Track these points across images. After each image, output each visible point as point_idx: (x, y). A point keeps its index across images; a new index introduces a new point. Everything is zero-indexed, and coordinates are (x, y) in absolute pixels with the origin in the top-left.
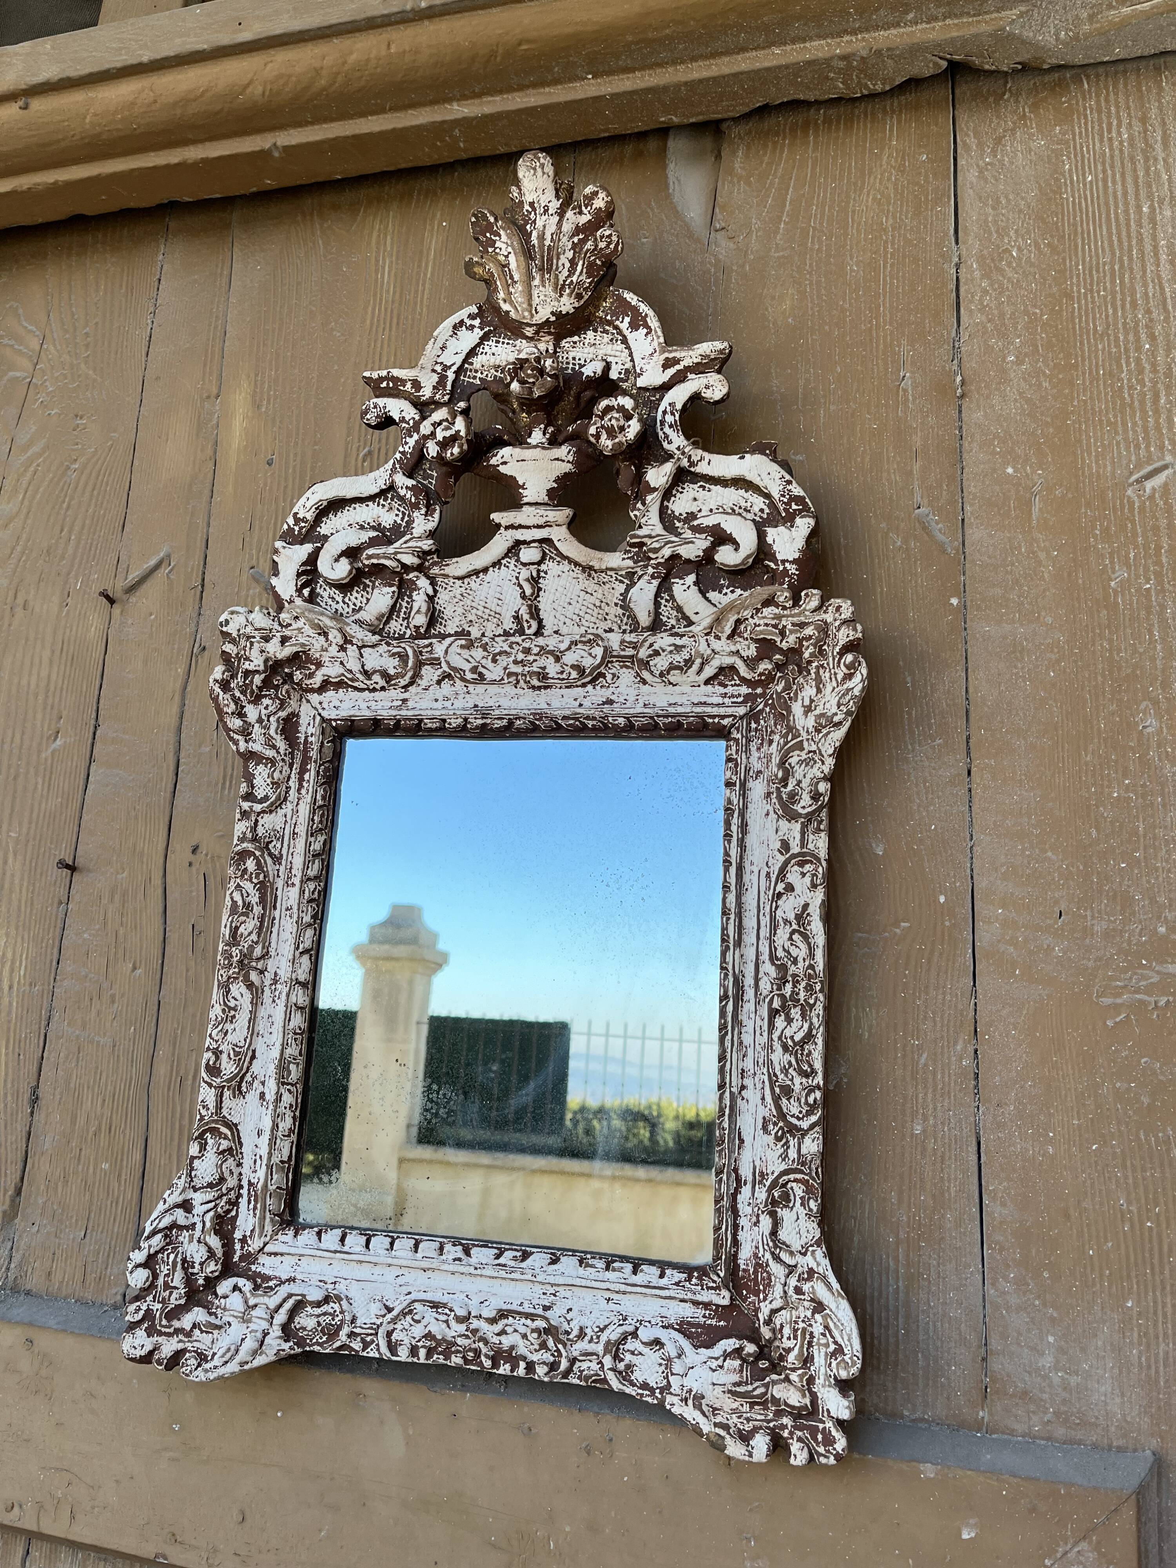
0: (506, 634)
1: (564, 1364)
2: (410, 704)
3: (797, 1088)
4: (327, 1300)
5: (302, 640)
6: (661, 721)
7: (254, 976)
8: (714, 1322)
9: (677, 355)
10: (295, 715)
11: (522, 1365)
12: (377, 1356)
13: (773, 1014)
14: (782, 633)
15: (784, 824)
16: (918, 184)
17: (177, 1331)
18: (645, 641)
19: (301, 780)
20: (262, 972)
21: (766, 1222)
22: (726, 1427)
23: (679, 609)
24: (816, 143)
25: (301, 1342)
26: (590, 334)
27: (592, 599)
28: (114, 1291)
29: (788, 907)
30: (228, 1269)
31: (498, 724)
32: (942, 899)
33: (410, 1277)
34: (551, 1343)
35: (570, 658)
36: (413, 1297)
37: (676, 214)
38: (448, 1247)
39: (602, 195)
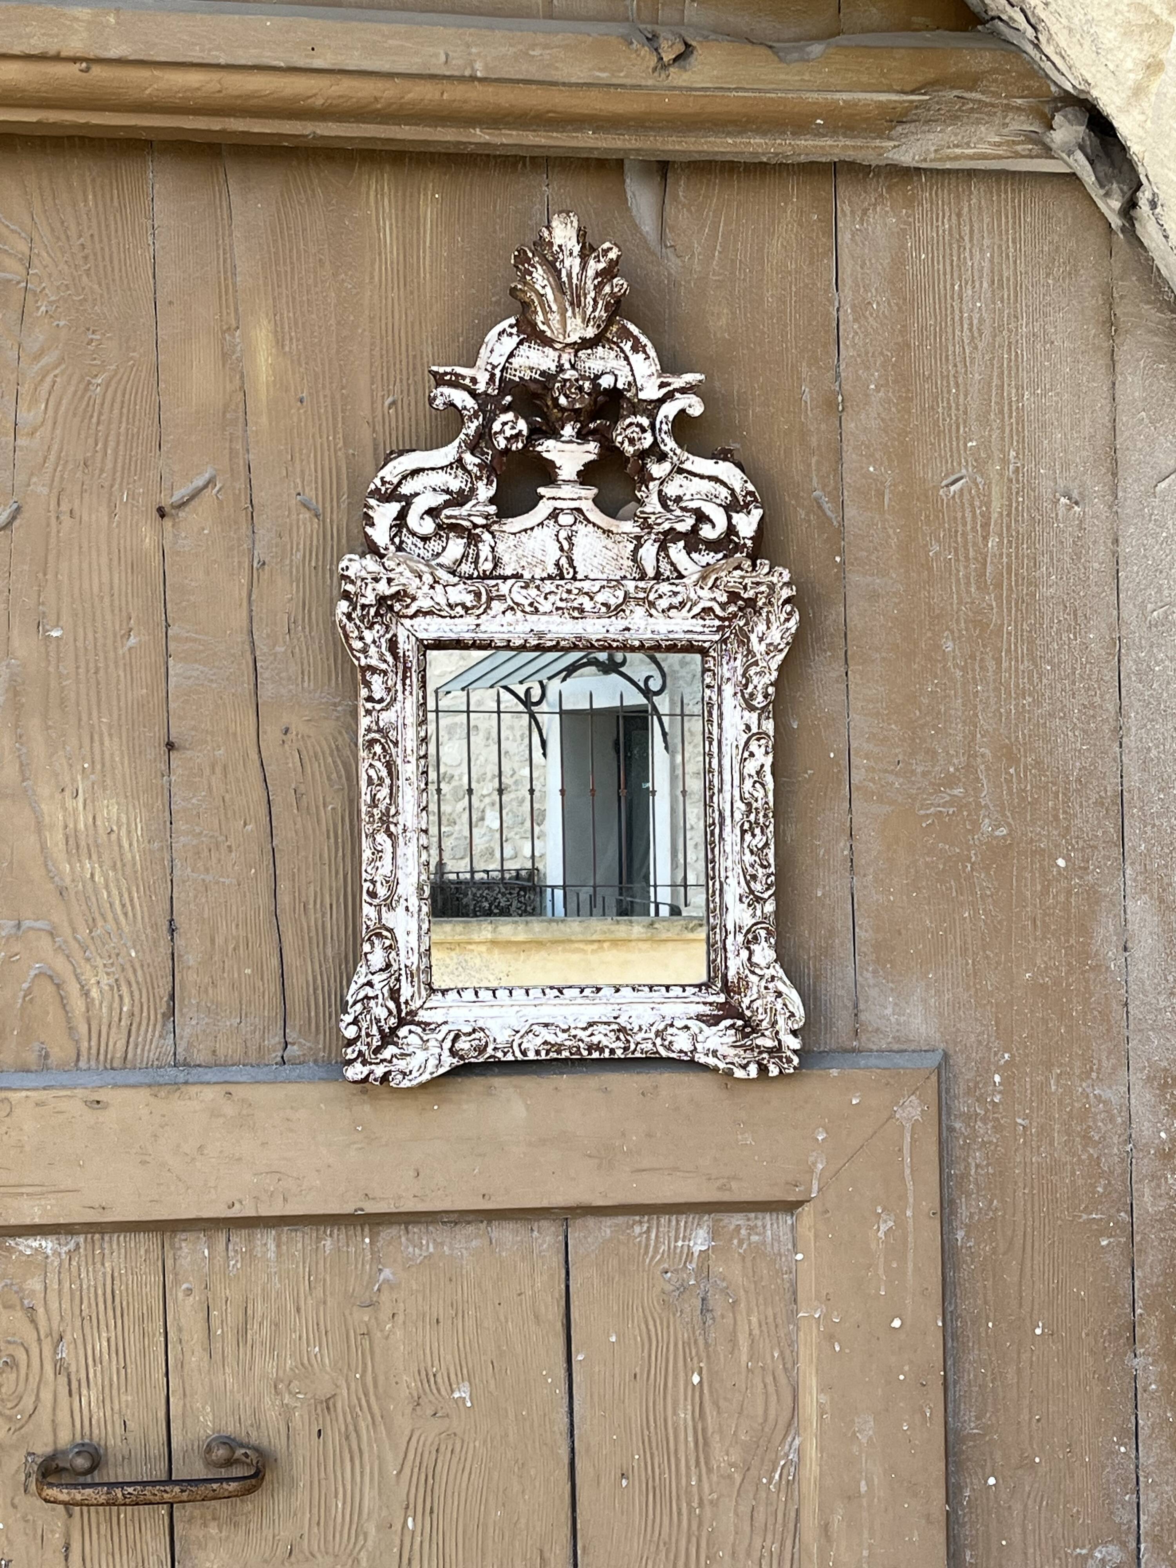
0: (550, 577)
1: (633, 1047)
2: (482, 628)
3: (760, 875)
4: (474, 1031)
5: (403, 580)
6: (663, 644)
7: (392, 828)
8: (715, 1012)
9: (670, 380)
10: (395, 635)
11: (607, 1051)
12: (513, 1059)
13: (743, 832)
14: (745, 588)
15: (746, 713)
16: (811, 238)
17: (382, 1061)
18: (652, 587)
19: (404, 684)
20: (396, 825)
21: (745, 954)
22: (733, 1064)
23: (672, 564)
24: (739, 188)
25: (462, 1058)
26: (600, 348)
27: (611, 554)
28: (274, 1055)
29: (751, 767)
30: (401, 1023)
31: (549, 644)
32: (832, 755)
33: (526, 1011)
34: (622, 1036)
35: (600, 598)
36: (530, 1022)
37: (636, 227)
38: (547, 991)
39: (615, 250)
